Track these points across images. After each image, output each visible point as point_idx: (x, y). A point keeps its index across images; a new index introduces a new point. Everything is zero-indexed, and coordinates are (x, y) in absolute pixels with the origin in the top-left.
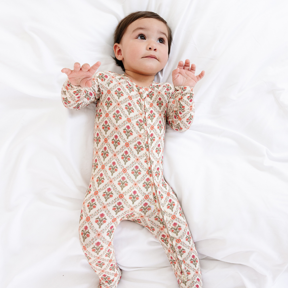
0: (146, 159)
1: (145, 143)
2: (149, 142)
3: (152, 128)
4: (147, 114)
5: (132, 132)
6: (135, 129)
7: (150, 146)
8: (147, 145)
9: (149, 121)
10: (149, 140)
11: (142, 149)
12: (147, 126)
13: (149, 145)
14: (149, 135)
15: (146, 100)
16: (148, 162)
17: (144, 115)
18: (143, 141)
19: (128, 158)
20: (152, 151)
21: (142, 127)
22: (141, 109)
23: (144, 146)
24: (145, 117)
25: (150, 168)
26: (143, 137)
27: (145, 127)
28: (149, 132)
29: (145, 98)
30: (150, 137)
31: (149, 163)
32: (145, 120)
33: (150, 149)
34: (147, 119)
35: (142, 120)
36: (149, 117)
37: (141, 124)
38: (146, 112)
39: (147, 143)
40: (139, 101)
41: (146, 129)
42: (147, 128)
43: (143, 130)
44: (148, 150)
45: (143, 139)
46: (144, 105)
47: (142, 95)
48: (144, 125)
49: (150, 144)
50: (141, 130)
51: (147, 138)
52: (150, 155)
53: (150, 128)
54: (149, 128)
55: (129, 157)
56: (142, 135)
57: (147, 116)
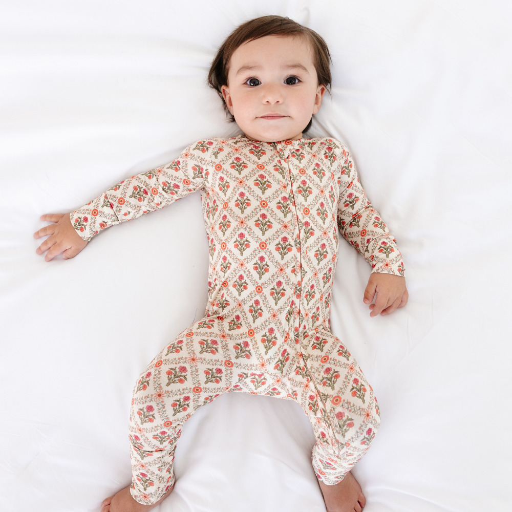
0: (294, 266)
1: (295, 236)
2: (302, 235)
3: (306, 211)
4: (296, 185)
5: (271, 223)
6: (276, 216)
7: (303, 242)
8: (298, 241)
9: (300, 199)
10: (302, 232)
11: (289, 250)
12: (297, 208)
13: (301, 241)
14: (301, 222)
15: (290, 161)
16: (298, 273)
17: (289, 187)
18: (291, 234)
19: (266, 268)
20: (307, 253)
21: (287, 209)
22: (284, 177)
23: (293, 243)
24: (292, 191)
25: (299, 284)
26: (291, 227)
27: (293, 208)
28: (300, 217)
29: (288, 157)
30: (304, 227)
31: (300, 273)
32: (292, 196)
33: (304, 249)
34: (296, 195)
35: (287, 196)
36: (300, 192)
37: (285, 205)
38: (293, 181)
39: (299, 236)
40: (279, 164)
41: (295, 212)
42: (298, 211)
43: (289, 215)
44: (299, 250)
45: (291, 230)
46: (288, 169)
47: (282, 153)
48: (291, 206)
49: (303, 238)
50: (285, 216)
51: (297, 228)
52: (302, 259)
53: (302, 210)
54: (300, 211)
55: (268, 266)
56: (289, 225)
57: (295, 189)
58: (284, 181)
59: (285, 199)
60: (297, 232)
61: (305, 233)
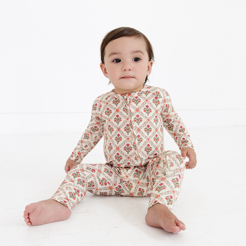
58: (127, 116)
59: (128, 125)
60: (134, 141)
61: (138, 140)
